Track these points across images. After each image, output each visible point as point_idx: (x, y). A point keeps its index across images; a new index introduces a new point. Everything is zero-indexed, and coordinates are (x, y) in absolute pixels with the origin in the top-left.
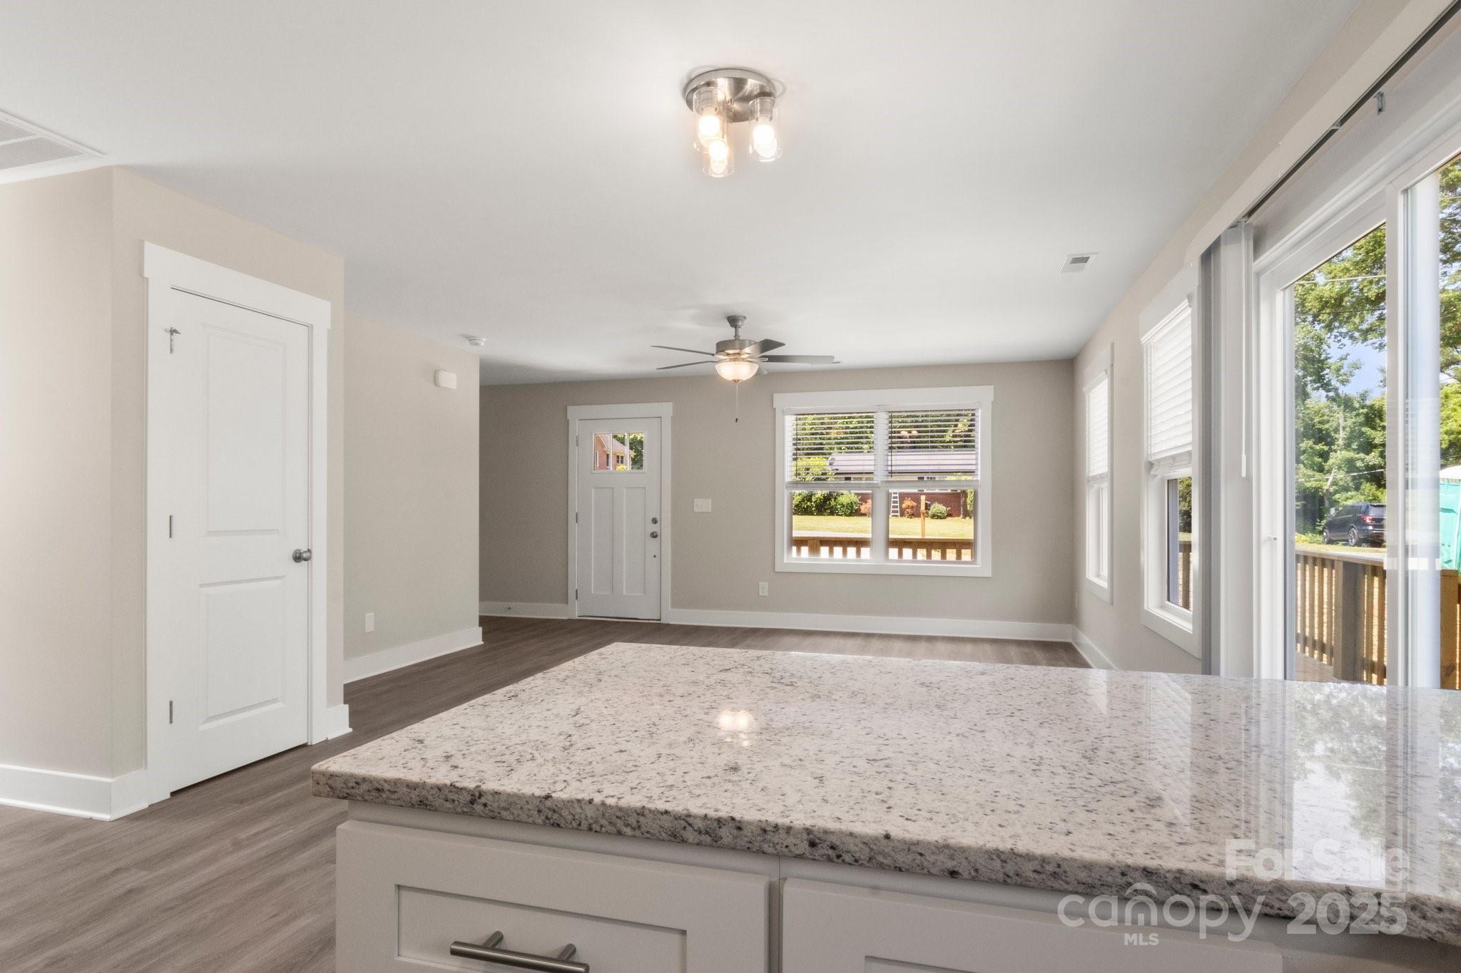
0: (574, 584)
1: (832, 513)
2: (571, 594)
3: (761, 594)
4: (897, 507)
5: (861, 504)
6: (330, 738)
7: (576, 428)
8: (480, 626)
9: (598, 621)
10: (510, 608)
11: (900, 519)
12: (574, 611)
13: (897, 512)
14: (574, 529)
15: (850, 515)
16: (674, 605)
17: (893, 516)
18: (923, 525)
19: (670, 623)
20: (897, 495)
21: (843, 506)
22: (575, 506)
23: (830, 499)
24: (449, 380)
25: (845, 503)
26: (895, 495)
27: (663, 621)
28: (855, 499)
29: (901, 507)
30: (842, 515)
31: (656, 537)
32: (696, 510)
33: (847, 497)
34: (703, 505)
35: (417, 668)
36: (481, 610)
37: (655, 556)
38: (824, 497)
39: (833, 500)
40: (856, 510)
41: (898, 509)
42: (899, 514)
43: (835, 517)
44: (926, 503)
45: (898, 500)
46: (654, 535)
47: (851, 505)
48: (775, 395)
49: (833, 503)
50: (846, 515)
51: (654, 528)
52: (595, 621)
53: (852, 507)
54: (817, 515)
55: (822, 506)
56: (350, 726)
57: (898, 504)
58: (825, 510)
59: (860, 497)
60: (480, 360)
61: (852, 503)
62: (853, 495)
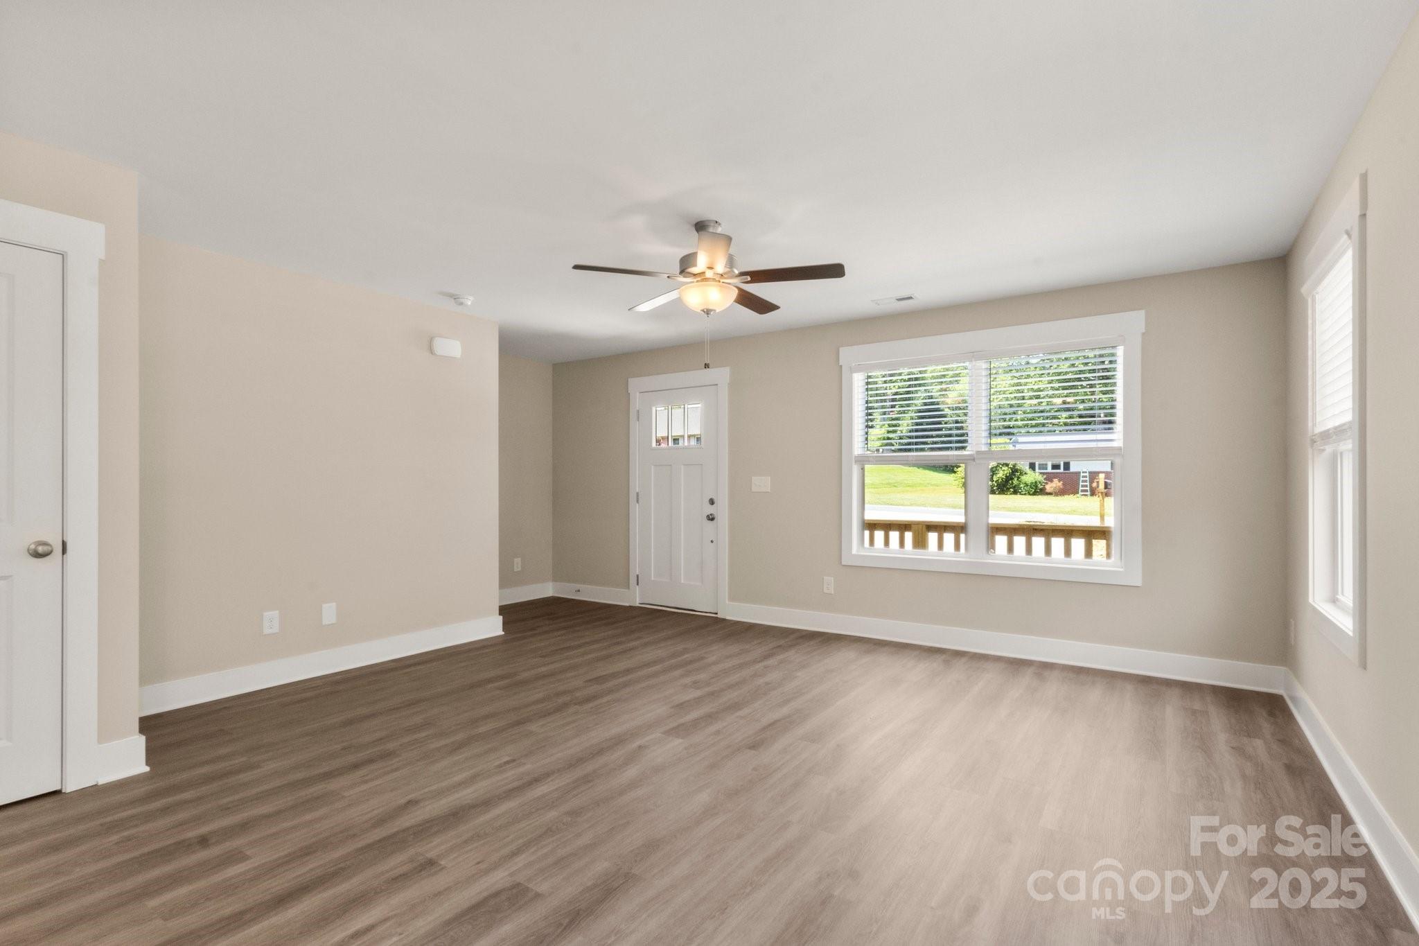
0: (635, 569)
1: (1015, 492)
2: (633, 580)
3: (825, 591)
4: (1086, 486)
5: (1047, 483)
6: (100, 783)
7: (637, 402)
8: (500, 614)
9: (657, 610)
10: (579, 591)
11: (1090, 498)
12: (634, 597)
13: (1086, 491)
14: (635, 510)
15: (1034, 494)
16: (732, 598)
17: (1083, 495)
18: (1102, 506)
19: (728, 618)
20: (1087, 474)
21: (1027, 485)
22: (636, 485)
23: (1012, 479)
24: (451, 347)
25: (1029, 483)
26: (1085, 474)
27: (719, 616)
28: (1040, 478)
29: (1091, 487)
30: (1025, 494)
31: (712, 519)
32: (754, 489)
33: (1030, 477)
34: (761, 483)
35: (394, 664)
36: (501, 599)
37: (712, 542)
38: (1006, 476)
39: (1016, 479)
40: (1041, 490)
41: (1088, 488)
42: (1089, 493)
43: (1018, 497)
44: (1105, 482)
45: (1088, 479)
46: (711, 518)
47: (1035, 485)
48: (841, 349)
49: (1015, 482)
50: (1031, 495)
51: (710, 510)
52: (655, 610)
53: (1037, 486)
54: (999, 494)
55: (1004, 486)
56: (147, 764)
57: (1088, 484)
58: (1008, 489)
59: (1045, 476)
60: (499, 329)
61: (1036, 482)
62: (1037, 474)
